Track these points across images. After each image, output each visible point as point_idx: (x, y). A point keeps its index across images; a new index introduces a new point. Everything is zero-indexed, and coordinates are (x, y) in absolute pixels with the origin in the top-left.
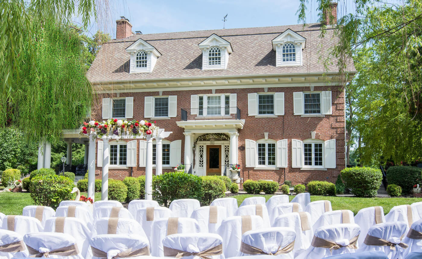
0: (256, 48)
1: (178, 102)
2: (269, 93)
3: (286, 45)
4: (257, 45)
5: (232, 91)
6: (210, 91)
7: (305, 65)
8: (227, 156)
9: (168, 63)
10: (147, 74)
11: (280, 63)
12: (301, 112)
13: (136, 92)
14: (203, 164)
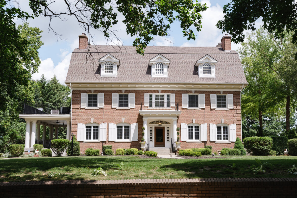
0: (183, 64)
1: (135, 98)
2: (196, 94)
3: (205, 64)
4: (184, 61)
5: (172, 92)
6: (157, 91)
7: (217, 77)
8: (168, 134)
9: (126, 70)
10: (114, 78)
11: (202, 76)
12: (215, 107)
13: (105, 90)
14: (152, 139)
